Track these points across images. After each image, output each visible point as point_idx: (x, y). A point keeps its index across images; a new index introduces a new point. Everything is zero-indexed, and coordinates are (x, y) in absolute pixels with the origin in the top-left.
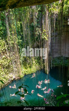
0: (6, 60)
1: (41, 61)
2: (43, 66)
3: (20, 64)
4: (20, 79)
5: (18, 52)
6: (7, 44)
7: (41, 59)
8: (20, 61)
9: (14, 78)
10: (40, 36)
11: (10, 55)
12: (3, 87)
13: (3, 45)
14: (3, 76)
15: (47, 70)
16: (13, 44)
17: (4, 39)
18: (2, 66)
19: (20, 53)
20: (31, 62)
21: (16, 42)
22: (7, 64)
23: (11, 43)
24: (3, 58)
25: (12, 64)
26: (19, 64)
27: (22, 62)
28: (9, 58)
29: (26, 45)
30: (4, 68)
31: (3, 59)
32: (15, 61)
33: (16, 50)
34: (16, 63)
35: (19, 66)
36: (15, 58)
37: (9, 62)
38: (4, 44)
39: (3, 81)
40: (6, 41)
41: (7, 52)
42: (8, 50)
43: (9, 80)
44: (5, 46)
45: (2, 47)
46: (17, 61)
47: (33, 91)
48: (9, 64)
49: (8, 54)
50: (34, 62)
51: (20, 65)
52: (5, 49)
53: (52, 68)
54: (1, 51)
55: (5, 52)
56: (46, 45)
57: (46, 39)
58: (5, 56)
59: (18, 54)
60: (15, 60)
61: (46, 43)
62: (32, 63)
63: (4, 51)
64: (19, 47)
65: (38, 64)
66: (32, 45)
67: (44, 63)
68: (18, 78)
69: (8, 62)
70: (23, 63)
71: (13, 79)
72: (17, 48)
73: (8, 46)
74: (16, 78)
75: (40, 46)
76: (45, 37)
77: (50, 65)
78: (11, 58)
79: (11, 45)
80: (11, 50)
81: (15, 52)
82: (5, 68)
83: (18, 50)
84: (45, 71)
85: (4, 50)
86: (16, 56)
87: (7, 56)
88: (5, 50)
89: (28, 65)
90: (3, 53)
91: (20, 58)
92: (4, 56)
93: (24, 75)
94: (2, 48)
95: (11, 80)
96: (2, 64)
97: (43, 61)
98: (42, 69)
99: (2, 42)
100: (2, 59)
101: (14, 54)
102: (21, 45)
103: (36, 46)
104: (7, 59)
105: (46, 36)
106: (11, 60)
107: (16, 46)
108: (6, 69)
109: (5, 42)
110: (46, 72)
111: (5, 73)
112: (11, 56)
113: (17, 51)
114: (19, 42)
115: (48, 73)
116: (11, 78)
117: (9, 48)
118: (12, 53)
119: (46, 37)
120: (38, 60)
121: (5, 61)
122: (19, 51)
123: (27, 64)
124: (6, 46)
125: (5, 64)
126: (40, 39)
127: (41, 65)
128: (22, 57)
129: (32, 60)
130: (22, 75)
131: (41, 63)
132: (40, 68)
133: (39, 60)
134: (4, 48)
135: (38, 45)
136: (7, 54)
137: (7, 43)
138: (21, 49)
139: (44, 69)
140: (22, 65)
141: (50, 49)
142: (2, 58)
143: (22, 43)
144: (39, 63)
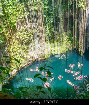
0: (26, 33)
1: (74, 38)
2: (77, 45)
3: (46, 40)
4: (44, 60)
5: (43, 23)
6: (28, 11)
7: (74, 35)
8: (45, 37)
9: (36, 58)
10: (75, 3)
11: (32, 26)
12: (21, 69)
13: (22, 11)
14: (21, 55)
15: (82, 50)
16: (37, 11)
17: (23, 3)
18: (20, 40)
19: (45, 25)
20: (61, 38)
21: (41, 9)
22: (27, 38)
23: (33, 9)
24: (21, 29)
25: (34, 39)
26: (43, 39)
27: (48, 37)
28: (29, 30)
29: (55, 13)
30: (22, 43)
31: (22, 31)
32: (39, 36)
33: (40, 20)
34: (39, 39)
35: (43, 42)
36: (39, 31)
37: (30, 36)
38: (23, 9)
39: (21, 61)
40: (27, 6)
41: (27, 22)
42: (29, 18)
43: (29, 61)
44: (24, 12)
45: (21, 14)
46: (41, 36)
47: (60, 76)
48: (30, 39)
49: (29, 25)
50: (65, 39)
51: (46, 42)
52: (25, 17)
53: (88, 49)
54: (19, 20)
55: (25, 22)
56: (83, 17)
57: (83, 8)
58: (25, 28)
59: (43, 25)
60: (38, 34)
61: (83, 13)
62: (61, 40)
63: (23, 20)
64: (44, 16)
65: (70, 42)
66: (63, 15)
67: (79, 41)
68: (42, 58)
69: (28, 37)
70: (49, 40)
71: (34, 60)
72: (43, 17)
73: (28, 13)
74: (39, 59)
75: (75, 17)
76: (82, 5)
77: (86, 44)
78: (33, 31)
79: (34, 12)
80: (34, 19)
81: (39, 23)
82: (24, 44)
83: (44, 20)
84: (79, 52)
85: (22, 18)
86: (40, 29)
87: (27, 28)
88: (25, 19)
89: (57, 42)
90: (22, 22)
91: (46, 31)
92: (22, 28)
93: (50, 56)
94: (20, 16)
95: (32, 61)
96: (20, 37)
97: (77, 39)
98: (75, 49)
99: (20, 7)
100: (20, 32)
101: (38, 26)
102: (47, 14)
103: (69, 16)
104: (27, 31)
105: (84, 3)
106: (32, 34)
107: (40, 14)
108: (25, 46)
109: (24, 7)
110: (81, 53)
111: (24, 51)
112: (33, 28)
113: (41, 22)
114: (45, 9)
115: (82, 54)
116: (32, 58)
117: (31, 17)
118: (34, 24)
119: (84, 5)
120: (70, 36)
121: (24, 34)
122: (45, 22)
123: (55, 41)
124: (26, 14)
125: (24, 39)
126: (75, 7)
127: (74, 43)
128: (49, 31)
129: (62, 36)
130: (47, 56)
131: (74, 41)
132: (73, 47)
133: (72, 36)
134: (22, 16)
135: (72, 15)
136: (27, 24)
137: (28, 8)
138: (48, 20)
139: (78, 50)
140: (48, 41)
141: (88, 23)
142: (19, 29)
143: (49, 10)
144: (72, 40)
